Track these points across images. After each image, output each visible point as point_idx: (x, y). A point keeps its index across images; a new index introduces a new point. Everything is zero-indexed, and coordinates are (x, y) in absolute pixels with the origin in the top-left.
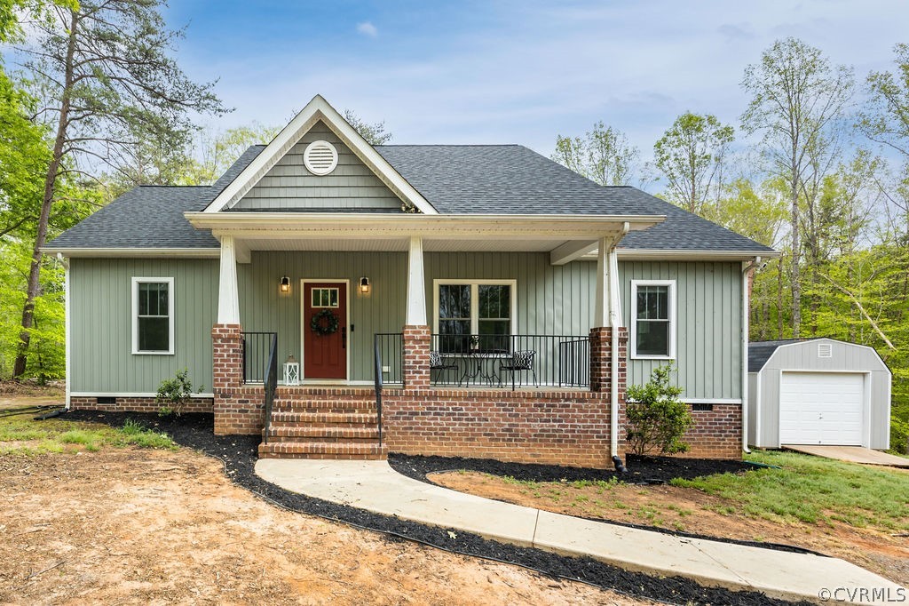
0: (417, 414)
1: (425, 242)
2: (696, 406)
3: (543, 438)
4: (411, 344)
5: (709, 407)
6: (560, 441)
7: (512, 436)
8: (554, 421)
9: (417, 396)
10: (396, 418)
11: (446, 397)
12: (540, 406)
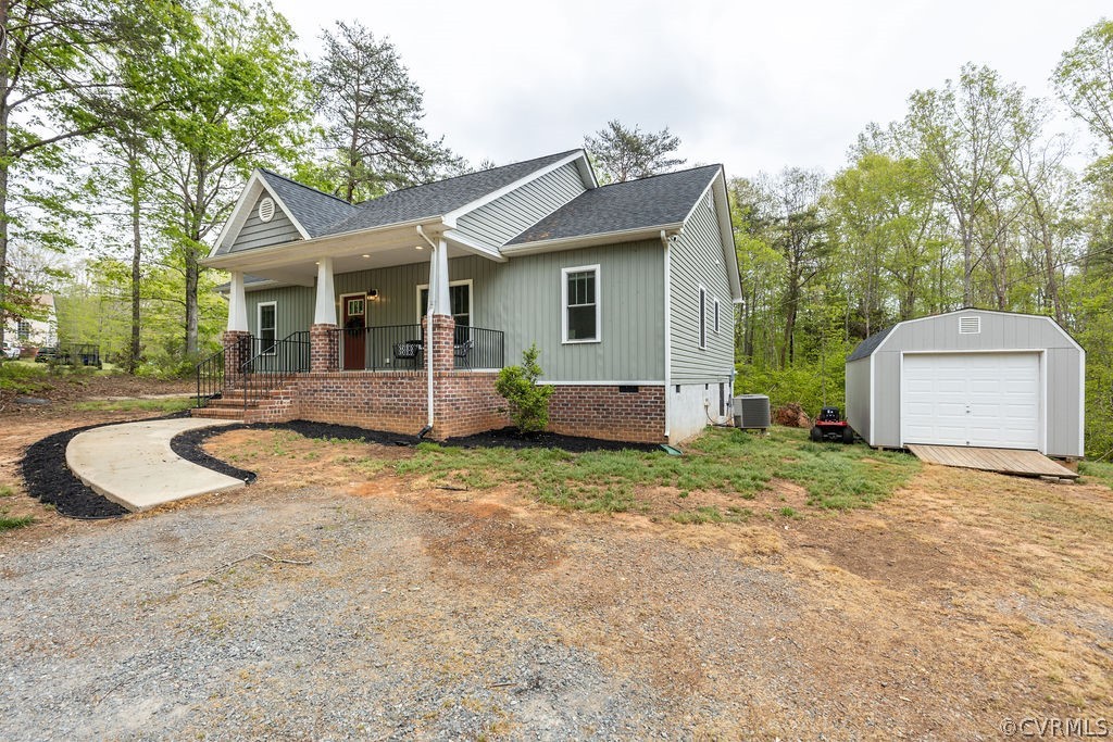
0: (316, 391)
1: (335, 262)
2: (623, 389)
3: (388, 410)
4: (314, 338)
5: (635, 389)
6: (398, 413)
7: (369, 408)
8: (395, 396)
9: (318, 378)
10: (306, 394)
11: (331, 378)
12: (386, 384)
